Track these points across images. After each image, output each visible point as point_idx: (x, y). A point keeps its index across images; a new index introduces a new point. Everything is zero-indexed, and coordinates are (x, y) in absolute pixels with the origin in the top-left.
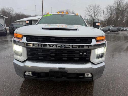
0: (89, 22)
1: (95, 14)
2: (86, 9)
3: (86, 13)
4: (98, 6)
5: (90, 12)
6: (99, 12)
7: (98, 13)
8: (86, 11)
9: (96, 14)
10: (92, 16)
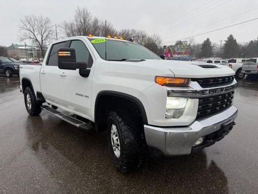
0: (29, 52)
1: (42, 36)
2: (21, 24)
3: (22, 31)
4: (47, 22)
5: (32, 30)
6: (51, 32)
7: (50, 36)
8: (22, 28)
9: (45, 35)
10: (37, 40)
